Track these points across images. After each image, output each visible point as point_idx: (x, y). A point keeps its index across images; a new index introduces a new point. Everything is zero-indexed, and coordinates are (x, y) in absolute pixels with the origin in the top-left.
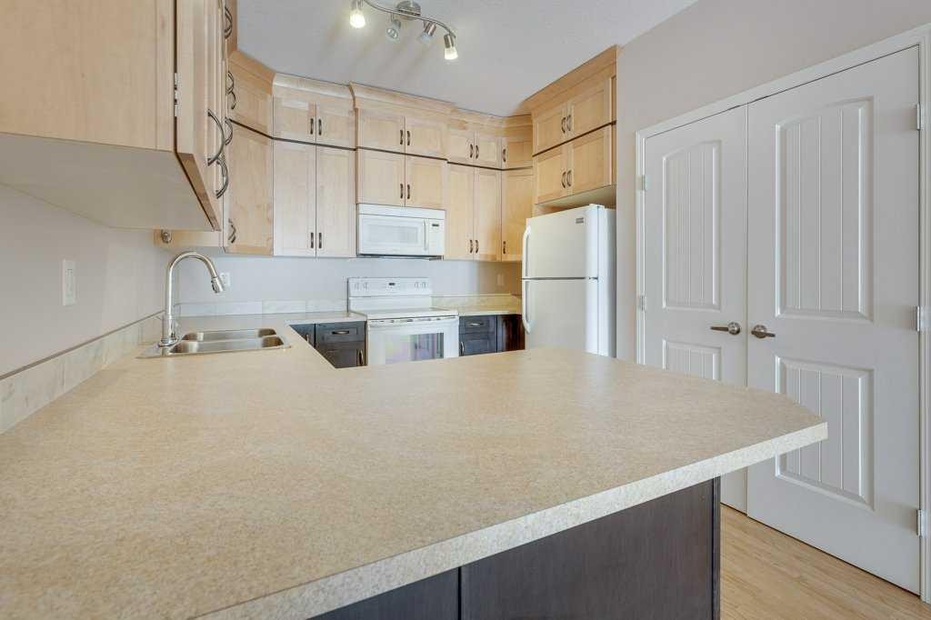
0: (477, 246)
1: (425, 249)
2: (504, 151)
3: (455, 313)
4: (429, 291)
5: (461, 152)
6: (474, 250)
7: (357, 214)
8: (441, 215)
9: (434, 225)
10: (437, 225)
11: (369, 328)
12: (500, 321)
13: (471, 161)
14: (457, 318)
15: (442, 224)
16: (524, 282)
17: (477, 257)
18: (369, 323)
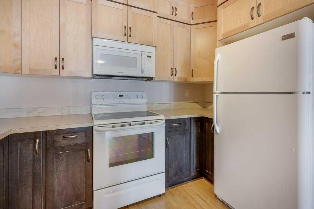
0: (176, 72)
1: (142, 73)
2: (193, 12)
3: (162, 117)
4: (145, 101)
5: (166, 11)
6: (174, 74)
7: (93, 45)
8: (153, 49)
9: (148, 56)
10: (150, 57)
11: (94, 132)
12: (193, 122)
13: (172, 17)
14: (164, 121)
15: (153, 56)
16: (215, 95)
17: (175, 79)
18: (95, 128)
